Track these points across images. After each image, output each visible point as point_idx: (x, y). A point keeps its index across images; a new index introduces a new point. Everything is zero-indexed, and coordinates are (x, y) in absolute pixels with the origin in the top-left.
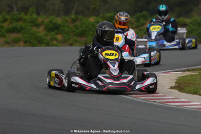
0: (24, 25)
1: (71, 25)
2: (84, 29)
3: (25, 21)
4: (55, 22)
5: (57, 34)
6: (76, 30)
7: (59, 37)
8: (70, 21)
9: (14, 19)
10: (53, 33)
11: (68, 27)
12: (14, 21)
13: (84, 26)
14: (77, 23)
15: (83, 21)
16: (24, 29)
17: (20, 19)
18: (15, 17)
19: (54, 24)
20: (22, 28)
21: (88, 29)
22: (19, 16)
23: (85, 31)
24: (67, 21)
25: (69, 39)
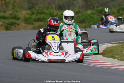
0: (45, 16)
1: (76, 16)
2: (84, 18)
3: (46, 14)
6: (78, 19)
9: (38, 13)
12: (39, 14)
13: (84, 16)
14: (79, 15)
15: (83, 13)
16: (45, 19)
17: (43, 13)
18: (39, 11)
20: (44, 19)
21: (86, 18)
22: (42, 11)
23: (85, 19)
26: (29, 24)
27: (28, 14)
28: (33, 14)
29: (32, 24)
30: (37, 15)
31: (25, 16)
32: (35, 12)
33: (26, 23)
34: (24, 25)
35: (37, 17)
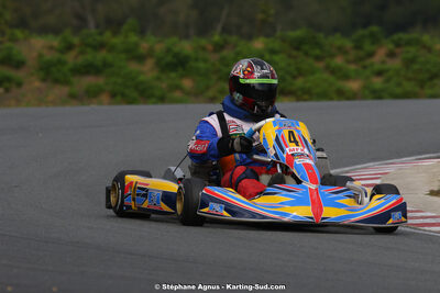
0: (110, 57)
1: (214, 58)
3: (112, 49)
4: (176, 49)
5: (182, 76)
6: (223, 68)
7: (187, 83)
8: (210, 47)
9: (88, 45)
10: (173, 75)
11: (205, 61)
12: (89, 50)
14: (225, 53)
15: (238, 49)
16: (111, 66)
17: (102, 46)
18: (90, 40)
19: (176, 55)
20: (106, 65)
22: (99, 38)
24: (204, 49)
25: (208, 88)
26: (56, 81)
27: (51, 48)
28: (69, 47)
29: (66, 83)
30: (82, 53)
31: (40, 56)
32: (76, 40)
33: (44, 80)
34: (37, 84)
35: (81, 60)
